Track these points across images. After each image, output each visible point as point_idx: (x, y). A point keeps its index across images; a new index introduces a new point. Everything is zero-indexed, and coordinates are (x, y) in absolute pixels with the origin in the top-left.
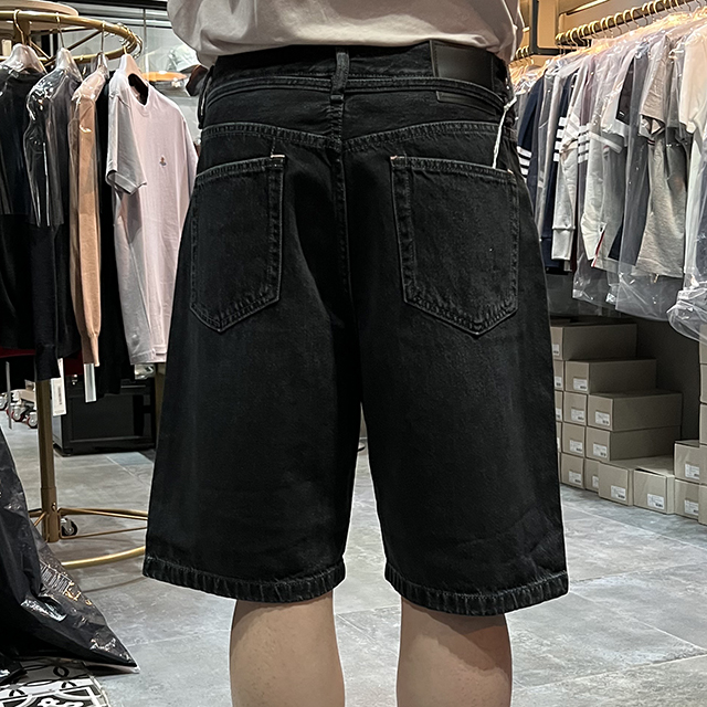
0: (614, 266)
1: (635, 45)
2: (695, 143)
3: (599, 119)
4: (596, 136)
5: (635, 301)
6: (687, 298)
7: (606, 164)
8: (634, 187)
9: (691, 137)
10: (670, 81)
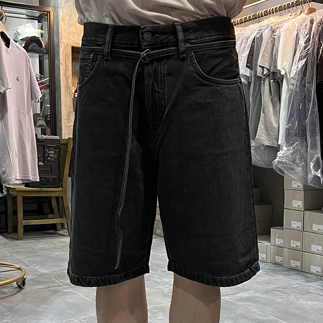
1: (255, 31)
2: (284, 80)
5: (255, 158)
6: (282, 156)
8: (254, 101)
9: (282, 77)
10: (273, 49)
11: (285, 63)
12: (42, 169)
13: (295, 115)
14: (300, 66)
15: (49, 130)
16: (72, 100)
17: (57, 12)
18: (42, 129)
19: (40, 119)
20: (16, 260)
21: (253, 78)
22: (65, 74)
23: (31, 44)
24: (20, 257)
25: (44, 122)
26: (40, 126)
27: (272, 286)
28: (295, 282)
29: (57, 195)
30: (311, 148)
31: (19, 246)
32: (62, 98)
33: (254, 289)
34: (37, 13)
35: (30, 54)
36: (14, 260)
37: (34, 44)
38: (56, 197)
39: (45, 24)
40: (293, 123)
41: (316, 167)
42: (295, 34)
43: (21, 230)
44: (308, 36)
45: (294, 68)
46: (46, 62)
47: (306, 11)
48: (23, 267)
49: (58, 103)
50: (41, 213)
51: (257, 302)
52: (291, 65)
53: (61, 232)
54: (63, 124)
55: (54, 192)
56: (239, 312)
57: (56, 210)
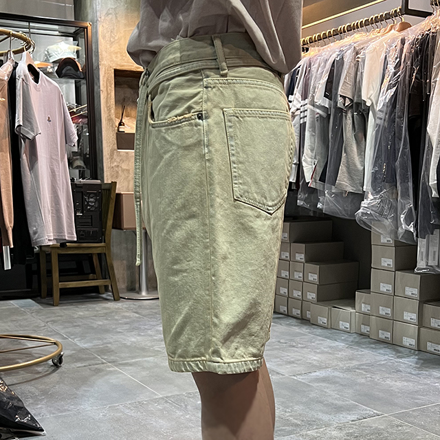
0: (322, 186)
1: (335, 52)
2: (371, 112)
3: (313, 97)
4: (312, 107)
5: (335, 207)
6: (366, 206)
7: (317, 124)
8: (334, 138)
9: (368, 109)
10: (356, 74)
11: (372, 92)
12: (80, 221)
13: (383, 156)
14: (389, 97)
15: (88, 173)
16: (115, 135)
17: (96, 27)
18: (80, 171)
19: (77, 159)
20: (51, 332)
21: (333, 110)
22: (107, 102)
23: (65, 68)
24: (57, 328)
25: (82, 162)
26: (78, 167)
27: (355, 363)
28: (383, 358)
29: (98, 251)
30: (402, 197)
31: (54, 313)
32: (103, 133)
33: (333, 366)
34: (72, 30)
35: (63, 80)
36: (48, 331)
37: (69, 67)
38: (98, 254)
39: (82, 41)
41: (408, 220)
42: (383, 56)
43: (56, 294)
44: (398, 60)
45: (381, 99)
46: (84, 89)
47: (398, 27)
48: (60, 341)
49: (99, 139)
50: (80, 273)
51: (335, 383)
52: (377, 94)
53: (104, 296)
54: (105, 165)
55: (95, 247)
56: (312, 395)
57: (98, 269)
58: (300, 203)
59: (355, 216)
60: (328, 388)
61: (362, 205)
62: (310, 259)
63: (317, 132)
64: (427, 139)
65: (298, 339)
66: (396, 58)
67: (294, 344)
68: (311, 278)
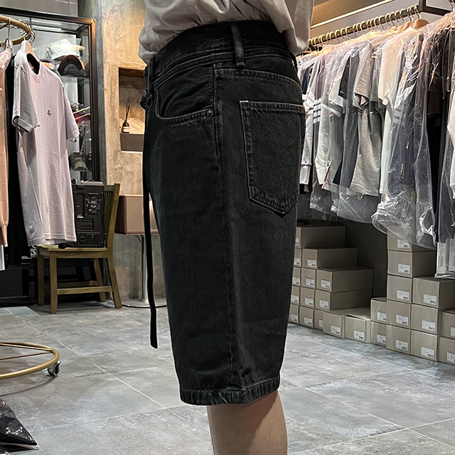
0: (336, 188)
1: (350, 49)
2: (387, 112)
3: (327, 95)
4: (326, 106)
6: (384, 208)
7: (331, 124)
8: (349, 139)
9: (385, 108)
10: (372, 72)
11: (388, 90)
12: (81, 224)
13: (400, 156)
14: (406, 95)
15: (90, 174)
16: (119, 136)
17: (101, 24)
18: (81, 173)
19: (79, 160)
20: (48, 340)
21: (347, 109)
22: (111, 102)
23: (67, 66)
24: (54, 336)
25: (85, 164)
26: (79, 169)
27: (372, 374)
28: (400, 369)
29: (100, 256)
30: (421, 198)
31: (51, 321)
32: (107, 133)
33: (348, 377)
34: (75, 27)
35: (65, 78)
36: (45, 340)
37: (71, 65)
38: (99, 259)
39: (85, 39)
40: (398, 168)
41: (428, 223)
42: (400, 53)
43: (54, 301)
44: (416, 56)
45: (399, 96)
46: (87, 87)
47: (415, 24)
48: (56, 349)
49: (102, 139)
50: (80, 279)
51: (352, 395)
52: (394, 93)
53: (105, 303)
54: (108, 166)
55: (96, 252)
56: (328, 407)
57: (99, 275)
58: (312, 206)
59: (371, 219)
60: (344, 400)
61: (379, 207)
62: (323, 266)
63: (331, 132)
64: (447, 138)
65: (310, 349)
66: (415, 55)
67: (307, 354)
68: (323, 286)
